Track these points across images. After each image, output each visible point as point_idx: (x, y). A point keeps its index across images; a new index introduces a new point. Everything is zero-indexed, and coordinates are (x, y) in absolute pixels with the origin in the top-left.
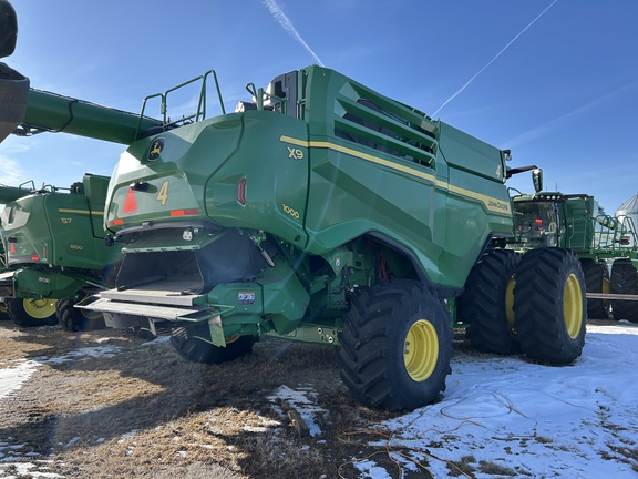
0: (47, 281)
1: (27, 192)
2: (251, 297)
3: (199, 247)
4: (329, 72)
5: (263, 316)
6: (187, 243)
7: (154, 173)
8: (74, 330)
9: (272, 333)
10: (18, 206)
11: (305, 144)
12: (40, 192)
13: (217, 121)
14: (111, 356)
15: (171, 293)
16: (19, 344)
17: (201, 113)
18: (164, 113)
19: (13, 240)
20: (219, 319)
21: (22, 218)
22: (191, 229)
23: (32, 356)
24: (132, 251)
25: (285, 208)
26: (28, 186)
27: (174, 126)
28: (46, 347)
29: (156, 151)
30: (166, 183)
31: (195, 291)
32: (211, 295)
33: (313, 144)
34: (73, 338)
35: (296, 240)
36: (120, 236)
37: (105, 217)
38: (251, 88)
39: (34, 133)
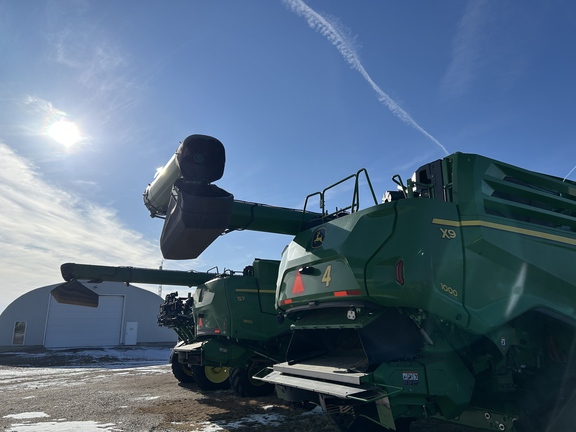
0: (225, 351)
1: (213, 276)
2: (414, 377)
3: (361, 326)
4: (473, 157)
5: (429, 398)
6: (351, 321)
7: (317, 258)
8: (244, 396)
9: (438, 416)
10: (206, 288)
11: (457, 224)
12: (223, 276)
13: (371, 211)
14: (277, 424)
15: (337, 369)
16: (203, 407)
17: (356, 204)
18: (323, 207)
19: (202, 316)
20: (386, 400)
21: (209, 296)
22: (354, 310)
23: (214, 419)
24: (300, 327)
25: (443, 286)
26: (214, 271)
27: (332, 217)
28: (223, 411)
29: (318, 239)
30: (329, 268)
31: (360, 369)
32: (377, 374)
33: (464, 223)
34: (244, 403)
35: (457, 318)
36: (289, 314)
37: (277, 296)
38: (397, 179)
39: (227, 232)
